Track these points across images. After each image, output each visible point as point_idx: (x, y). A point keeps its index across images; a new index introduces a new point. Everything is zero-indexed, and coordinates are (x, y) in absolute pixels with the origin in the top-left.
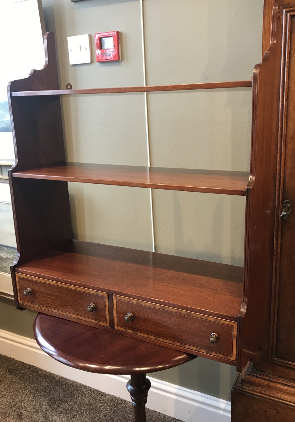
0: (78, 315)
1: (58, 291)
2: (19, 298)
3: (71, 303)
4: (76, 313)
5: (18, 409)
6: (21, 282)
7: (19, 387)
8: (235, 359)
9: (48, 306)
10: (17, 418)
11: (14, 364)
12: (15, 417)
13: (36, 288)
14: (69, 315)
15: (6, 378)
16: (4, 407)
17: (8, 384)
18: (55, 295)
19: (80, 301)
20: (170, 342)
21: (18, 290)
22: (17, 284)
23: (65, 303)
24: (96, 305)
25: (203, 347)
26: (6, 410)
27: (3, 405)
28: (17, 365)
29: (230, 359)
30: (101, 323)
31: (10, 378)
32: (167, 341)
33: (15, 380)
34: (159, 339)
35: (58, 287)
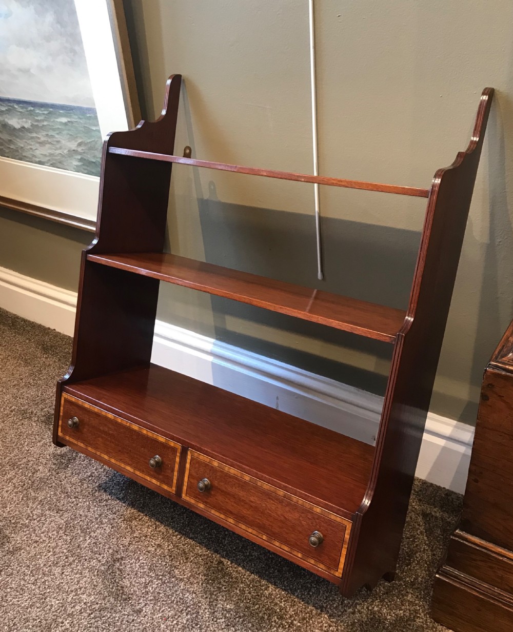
0: (135, 468)
1: (115, 429)
2: (60, 429)
3: (130, 449)
4: (134, 464)
5: (49, 407)
6: (66, 406)
7: (57, 373)
8: (341, 576)
9: (96, 448)
10: (43, 422)
11: (52, 338)
12: (39, 420)
13: (86, 418)
14: (123, 465)
15: (36, 357)
16: (24, 402)
17: (38, 367)
18: (110, 434)
19: (142, 449)
20: (254, 532)
21: (61, 418)
22: (62, 408)
23: (120, 448)
24: (162, 459)
25: (301, 549)
26: (26, 407)
27: (23, 398)
28: (59, 339)
29: (333, 574)
30: (165, 487)
31: (44, 359)
32: (250, 530)
33: (51, 363)
34: (240, 525)
35: (116, 422)
